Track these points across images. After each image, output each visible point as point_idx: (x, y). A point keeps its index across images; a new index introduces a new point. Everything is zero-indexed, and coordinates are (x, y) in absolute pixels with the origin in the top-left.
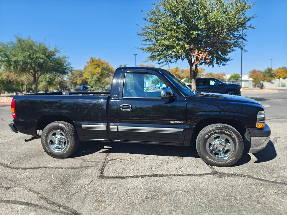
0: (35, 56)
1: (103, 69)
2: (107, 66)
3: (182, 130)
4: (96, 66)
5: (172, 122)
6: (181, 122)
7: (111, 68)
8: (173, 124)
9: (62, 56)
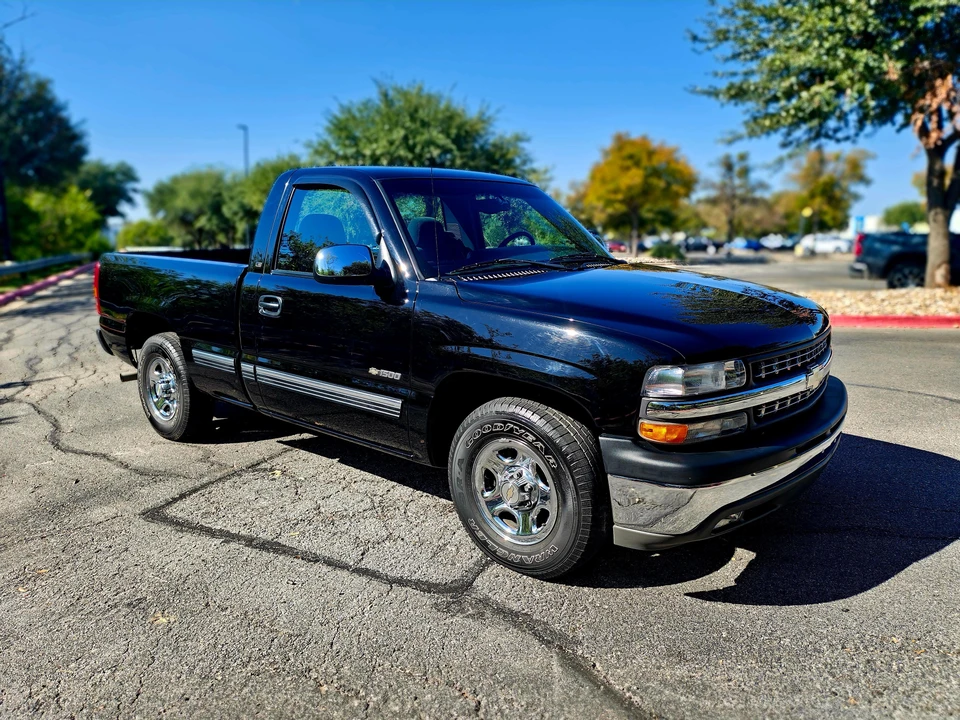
0: (419, 139)
1: (656, 173)
2: (668, 163)
3: (397, 404)
4: (629, 163)
5: (373, 371)
6: (397, 376)
7: (680, 167)
8: (378, 379)
9: (509, 136)
